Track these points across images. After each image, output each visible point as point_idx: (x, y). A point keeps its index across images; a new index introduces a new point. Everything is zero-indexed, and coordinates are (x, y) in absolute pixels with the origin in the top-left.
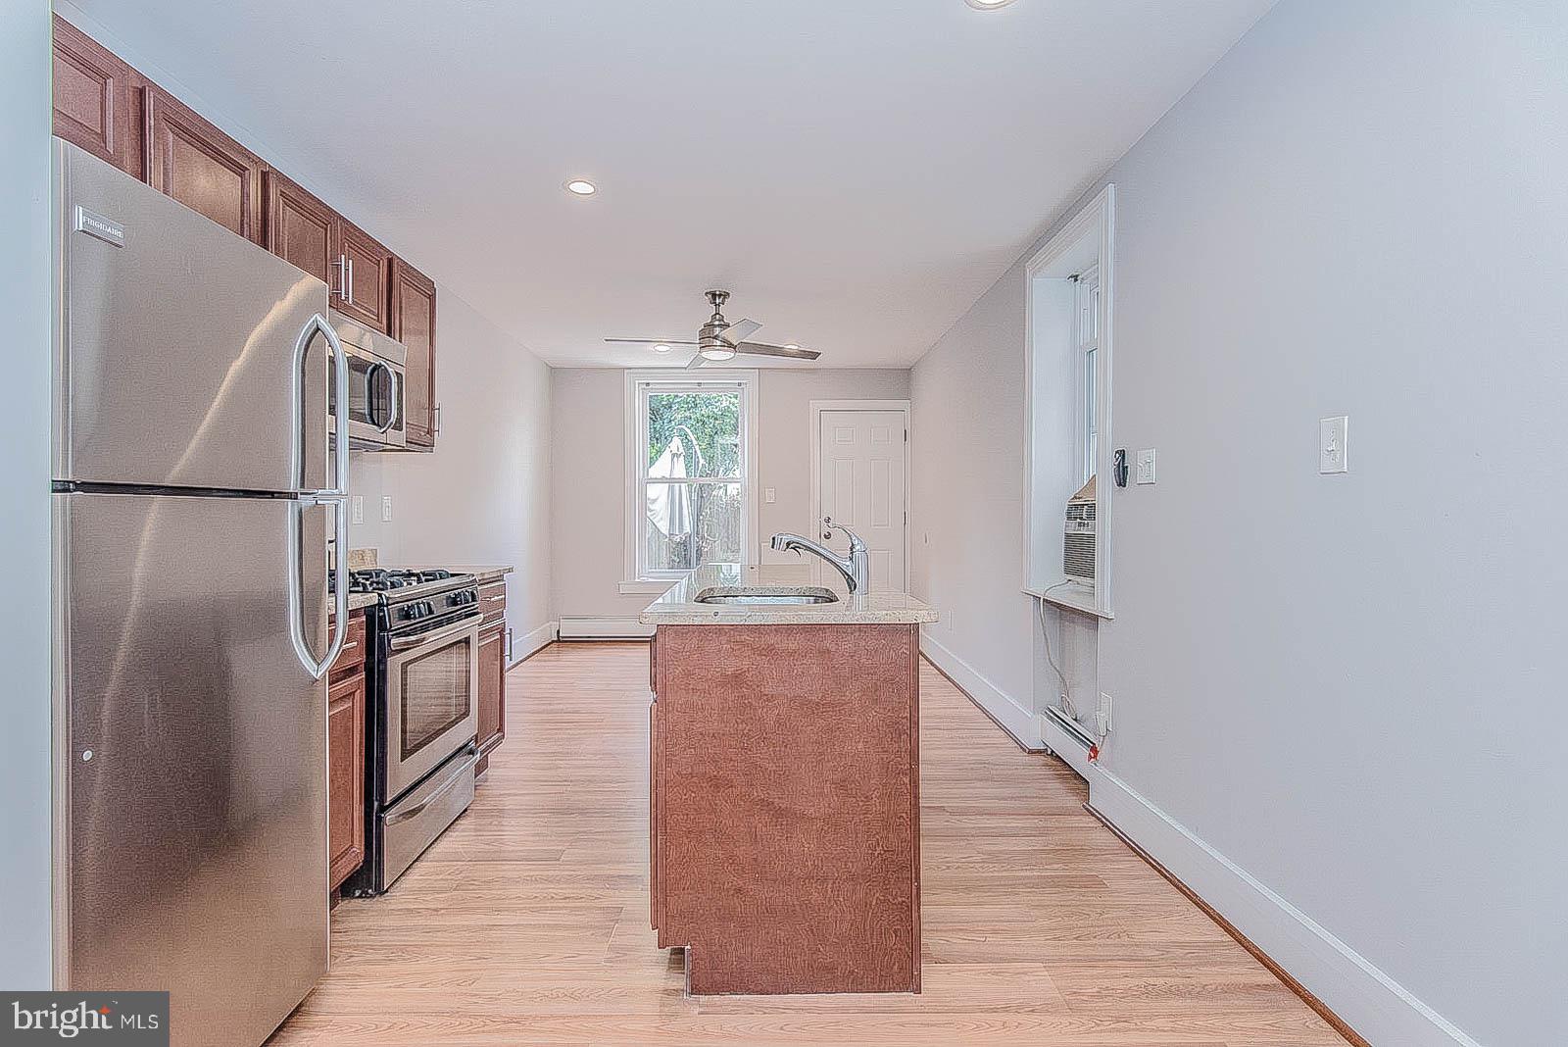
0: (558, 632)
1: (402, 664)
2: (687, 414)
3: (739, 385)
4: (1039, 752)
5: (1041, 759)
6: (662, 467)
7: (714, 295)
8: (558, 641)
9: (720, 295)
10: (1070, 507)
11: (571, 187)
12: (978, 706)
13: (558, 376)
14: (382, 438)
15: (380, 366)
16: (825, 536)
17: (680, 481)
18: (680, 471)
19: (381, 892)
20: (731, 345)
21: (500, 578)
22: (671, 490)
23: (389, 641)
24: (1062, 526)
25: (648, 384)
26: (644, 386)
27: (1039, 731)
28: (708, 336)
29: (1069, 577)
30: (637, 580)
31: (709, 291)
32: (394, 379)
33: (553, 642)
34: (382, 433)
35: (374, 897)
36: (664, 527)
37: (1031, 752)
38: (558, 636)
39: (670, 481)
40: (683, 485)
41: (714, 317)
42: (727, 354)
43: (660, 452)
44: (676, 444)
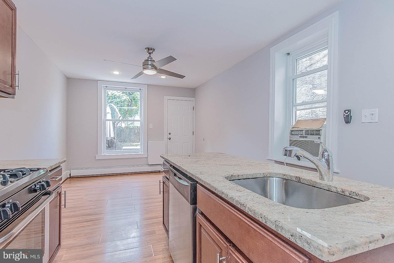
0: (70, 174)
3: (140, 89)
7: (149, 49)
8: (70, 178)
9: (151, 49)
10: (292, 131)
16: (169, 139)
20: (156, 69)
26: (105, 87)
28: (145, 65)
30: (102, 155)
33: (68, 178)
38: (70, 176)
41: (148, 58)
42: (154, 72)
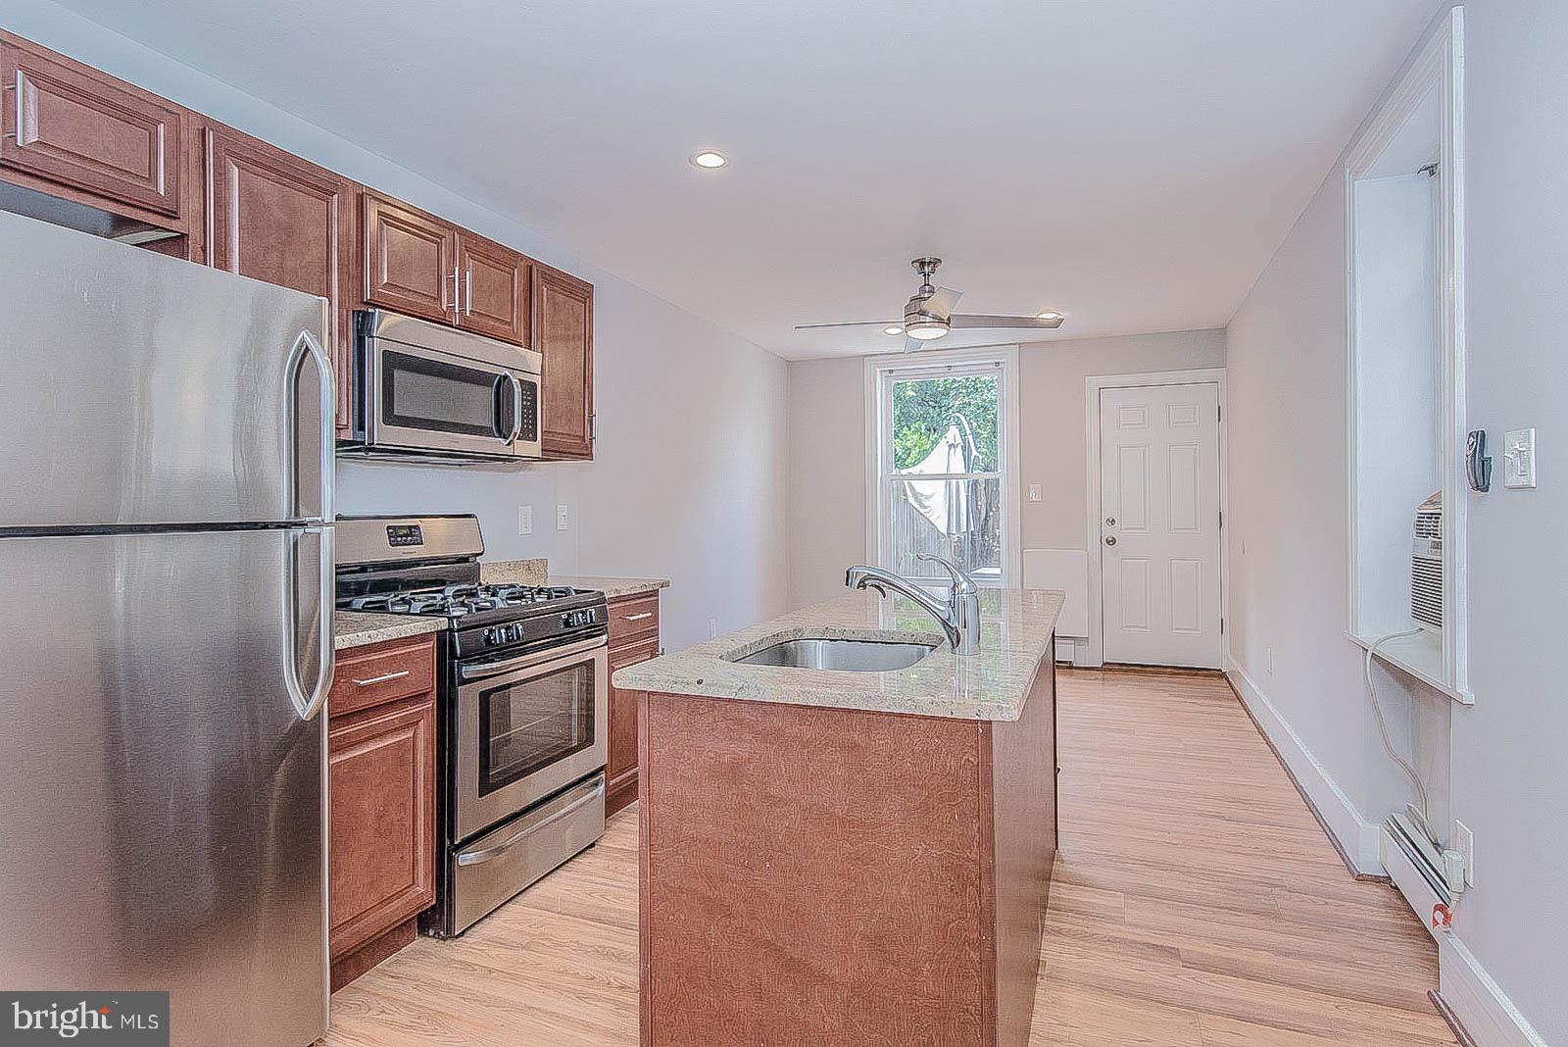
1: (481, 693)
2: (966, 400)
3: (997, 364)
4: (1377, 880)
5: (1377, 893)
6: (936, 462)
7: (922, 263)
9: (929, 262)
10: (1421, 516)
11: (698, 160)
12: (1299, 788)
13: (794, 370)
14: (509, 451)
15: (506, 377)
16: (1108, 541)
17: (958, 477)
18: (958, 466)
19: (450, 935)
20: (941, 321)
21: (655, 593)
22: (948, 486)
23: (460, 670)
24: (1410, 546)
25: (891, 371)
26: (888, 374)
27: (1374, 850)
28: (916, 312)
29: (1422, 625)
31: (914, 259)
32: (518, 390)
34: (509, 444)
35: (445, 940)
36: (942, 526)
37: (1361, 879)
39: (947, 477)
40: (961, 482)
41: (922, 289)
42: (940, 332)
43: (935, 443)
44: (953, 433)
